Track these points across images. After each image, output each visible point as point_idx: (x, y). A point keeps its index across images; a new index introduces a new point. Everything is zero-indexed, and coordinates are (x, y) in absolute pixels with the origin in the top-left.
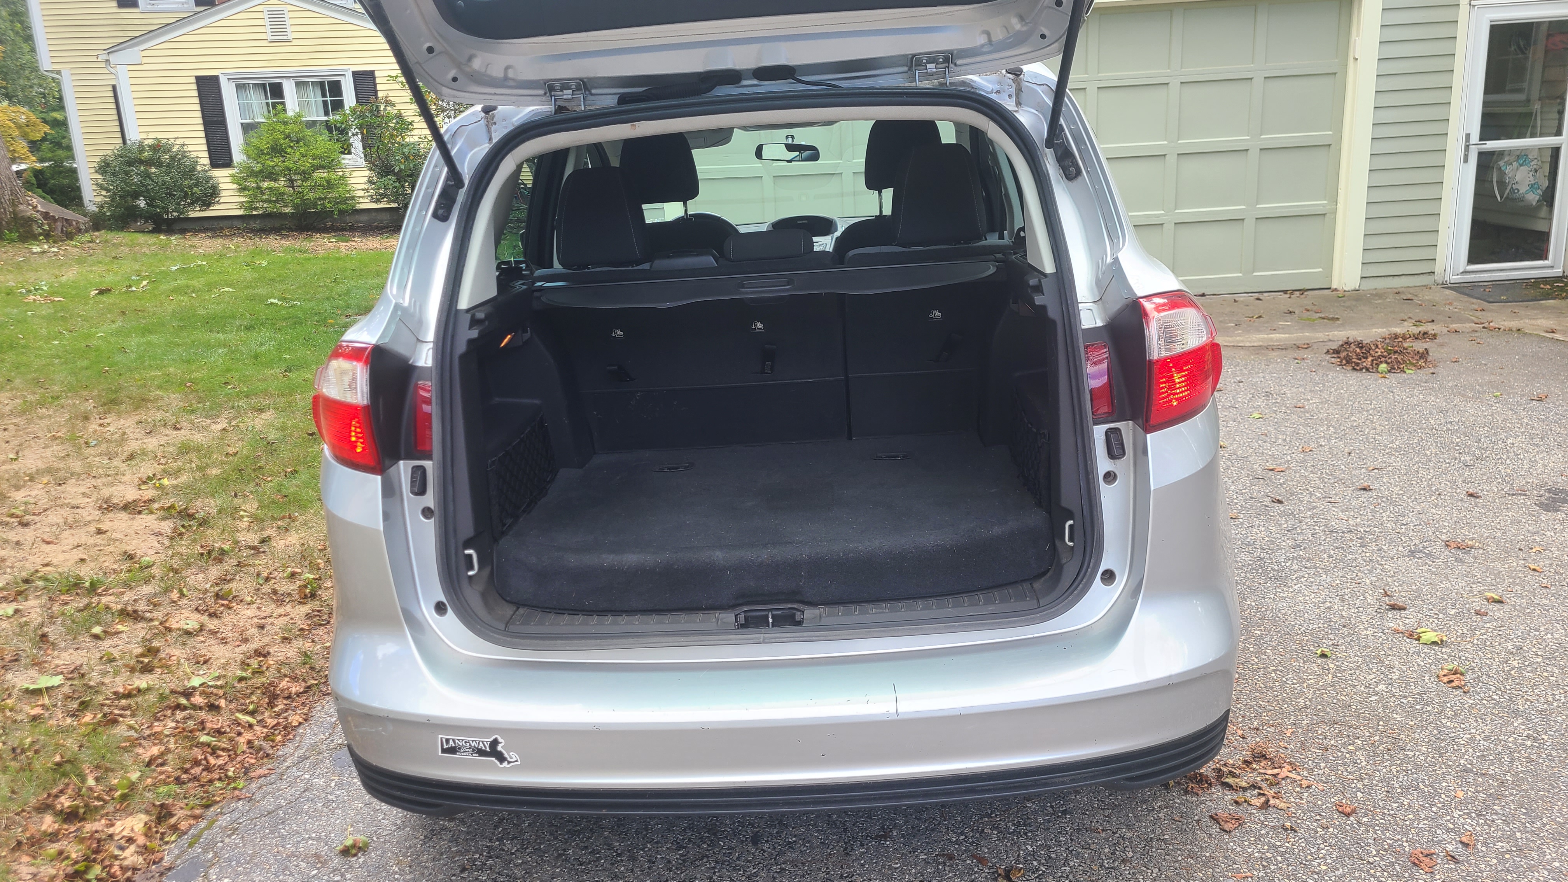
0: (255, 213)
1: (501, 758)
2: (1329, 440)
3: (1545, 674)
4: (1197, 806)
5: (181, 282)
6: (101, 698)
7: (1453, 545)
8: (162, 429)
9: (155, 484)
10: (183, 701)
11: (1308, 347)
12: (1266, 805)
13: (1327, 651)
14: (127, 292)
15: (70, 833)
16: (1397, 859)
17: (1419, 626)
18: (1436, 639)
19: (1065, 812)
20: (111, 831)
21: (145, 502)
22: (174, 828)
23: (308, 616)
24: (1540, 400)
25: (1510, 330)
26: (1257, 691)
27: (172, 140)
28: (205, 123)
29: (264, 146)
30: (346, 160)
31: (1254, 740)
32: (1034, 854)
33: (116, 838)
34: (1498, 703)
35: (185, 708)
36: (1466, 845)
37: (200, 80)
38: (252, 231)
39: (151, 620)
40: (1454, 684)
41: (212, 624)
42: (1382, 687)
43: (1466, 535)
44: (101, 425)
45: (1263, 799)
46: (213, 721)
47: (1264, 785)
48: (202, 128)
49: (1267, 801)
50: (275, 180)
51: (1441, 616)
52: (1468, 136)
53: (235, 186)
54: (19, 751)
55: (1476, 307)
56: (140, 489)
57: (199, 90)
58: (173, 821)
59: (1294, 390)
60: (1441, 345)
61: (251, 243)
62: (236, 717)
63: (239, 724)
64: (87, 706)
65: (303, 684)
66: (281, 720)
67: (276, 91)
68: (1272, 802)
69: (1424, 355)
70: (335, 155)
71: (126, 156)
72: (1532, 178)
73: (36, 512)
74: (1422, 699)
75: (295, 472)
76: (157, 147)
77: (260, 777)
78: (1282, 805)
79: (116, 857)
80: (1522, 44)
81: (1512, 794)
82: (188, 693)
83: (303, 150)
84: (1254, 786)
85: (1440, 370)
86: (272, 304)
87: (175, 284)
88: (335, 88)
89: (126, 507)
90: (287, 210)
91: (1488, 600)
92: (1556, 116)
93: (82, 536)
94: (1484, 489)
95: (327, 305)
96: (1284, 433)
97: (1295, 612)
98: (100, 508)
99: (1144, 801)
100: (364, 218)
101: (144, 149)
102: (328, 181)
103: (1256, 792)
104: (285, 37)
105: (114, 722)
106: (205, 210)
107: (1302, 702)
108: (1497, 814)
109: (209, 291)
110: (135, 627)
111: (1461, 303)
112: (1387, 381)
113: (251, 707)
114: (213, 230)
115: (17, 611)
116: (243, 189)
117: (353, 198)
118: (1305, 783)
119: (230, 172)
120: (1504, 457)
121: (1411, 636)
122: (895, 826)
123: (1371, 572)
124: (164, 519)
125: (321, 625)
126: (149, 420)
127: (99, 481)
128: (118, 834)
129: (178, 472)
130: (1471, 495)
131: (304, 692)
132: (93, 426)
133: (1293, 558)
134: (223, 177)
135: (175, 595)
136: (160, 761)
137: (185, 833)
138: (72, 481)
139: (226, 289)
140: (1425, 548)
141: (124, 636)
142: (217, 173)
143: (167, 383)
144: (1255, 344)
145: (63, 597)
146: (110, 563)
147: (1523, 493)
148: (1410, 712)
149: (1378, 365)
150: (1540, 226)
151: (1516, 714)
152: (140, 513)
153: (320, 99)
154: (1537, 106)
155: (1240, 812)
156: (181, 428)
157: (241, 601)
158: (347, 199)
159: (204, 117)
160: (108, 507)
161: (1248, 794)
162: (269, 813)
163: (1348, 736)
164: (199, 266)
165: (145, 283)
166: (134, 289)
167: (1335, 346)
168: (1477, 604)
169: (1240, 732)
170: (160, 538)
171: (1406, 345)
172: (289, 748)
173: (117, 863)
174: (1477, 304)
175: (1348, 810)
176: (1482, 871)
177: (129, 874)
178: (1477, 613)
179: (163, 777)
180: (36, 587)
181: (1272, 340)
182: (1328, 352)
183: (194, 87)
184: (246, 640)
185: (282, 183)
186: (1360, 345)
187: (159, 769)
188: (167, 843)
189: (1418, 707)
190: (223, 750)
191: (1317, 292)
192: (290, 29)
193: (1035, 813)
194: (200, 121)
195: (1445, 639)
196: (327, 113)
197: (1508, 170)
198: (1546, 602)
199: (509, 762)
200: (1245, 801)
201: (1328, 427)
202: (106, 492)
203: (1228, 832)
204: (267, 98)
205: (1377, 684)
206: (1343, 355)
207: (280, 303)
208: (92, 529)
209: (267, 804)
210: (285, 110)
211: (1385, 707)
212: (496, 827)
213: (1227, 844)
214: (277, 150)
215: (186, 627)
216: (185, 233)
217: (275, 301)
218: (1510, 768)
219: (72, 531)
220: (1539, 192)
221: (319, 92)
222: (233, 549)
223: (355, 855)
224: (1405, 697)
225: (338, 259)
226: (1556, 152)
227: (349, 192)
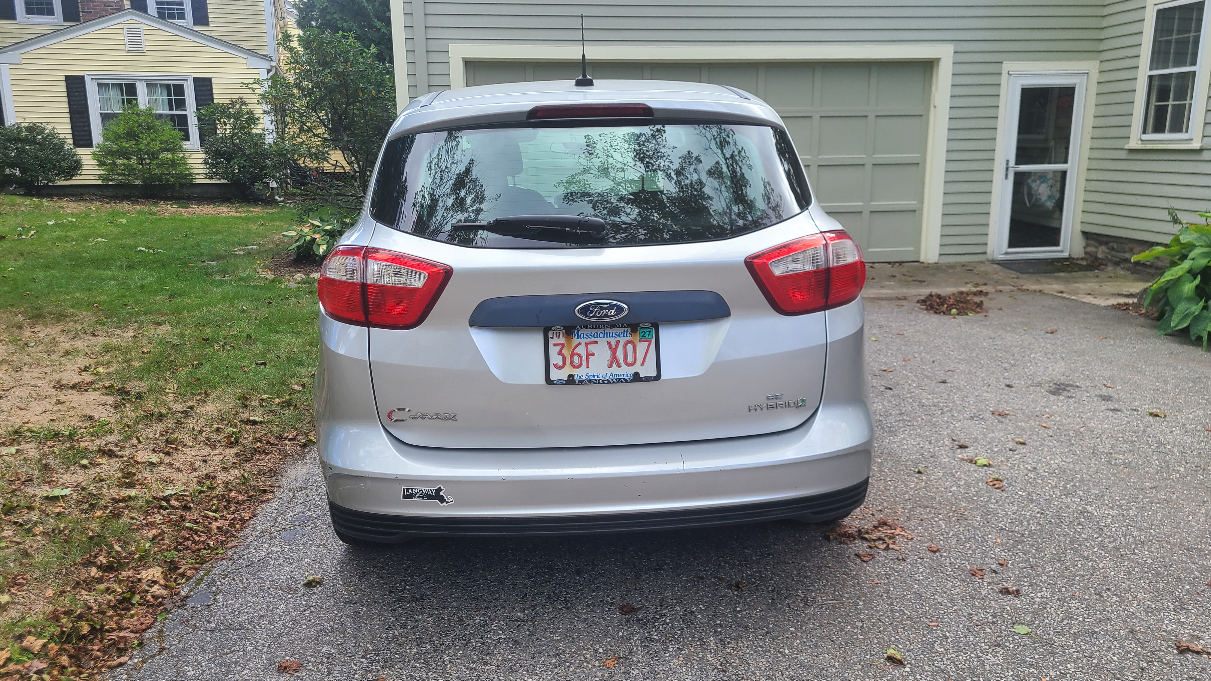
0: (110, 183)
1: (442, 500)
2: (920, 354)
3: (1049, 481)
4: (848, 549)
5: (60, 233)
6: (103, 502)
7: (997, 413)
8: (84, 336)
9: (93, 371)
10: (165, 504)
11: (905, 299)
12: (887, 548)
13: (922, 470)
14: (18, 239)
15: (110, 578)
16: (963, 573)
17: (976, 456)
18: (986, 463)
19: (768, 555)
20: (139, 576)
21: (87, 384)
22: (183, 575)
23: (237, 455)
24: (1052, 333)
25: (1035, 291)
26: (880, 491)
27: (45, 124)
28: (71, 112)
29: (121, 131)
30: (186, 145)
31: (879, 516)
32: (752, 575)
33: (143, 581)
34: (1022, 496)
35: (167, 509)
36: (1001, 565)
37: (69, 79)
38: (107, 197)
39: (122, 457)
40: (996, 486)
41: (167, 460)
42: (954, 488)
43: (1004, 407)
44: (33, 332)
45: (885, 545)
46: (189, 516)
47: (886, 539)
48: (68, 116)
49: (888, 546)
50: (129, 159)
51: (989, 451)
52: (1008, 161)
53: (95, 162)
54: (57, 532)
55: (1013, 276)
56: (81, 375)
57: (67, 86)
58: (181, 571)
59: (898, 324)
60: (991, 299)
61: (109, 206)
62: (205, 513)
63: (208, 518)
64: (94, 507)
65: (246, 495)
66: (236, 516)
67: (130, 89)
68: (891, 546)
69: (980, 305)
70: (178, 141)
71: (7, 135)
72: (1049, 192)
73: (6, 389)
74: (978, 494)
75: (200, 364)
76: (33, 129)
77: (233, 547)
78: (897, 548)
79: (147, 591)
80: (1042, 101)
81: (1028, 540)
82: (167, 499)
83: (152, 136)
84: (880, 539)
85: (990, 314)
86: (141, 251)
87: (56, 234)
88: (179, 89)
89: (74, 387)
90: (137, 182)
91: (1017, 443)
92: (1064, 150)
93: (48, 405)
94: (1015, 382)
95: (185, 253)
96: (892, 350)
97: (902, 450)
98: (54, 387)
99: (815, 548)
100: (198, 190)
101: (21, 130)
102: (173, 161)
103: (881, 542)
104: (140, 49)
105: (119, 515)
106: (69, 179)
107: (907, 497)
108: (1019, 550)
109: (86, 240)
110: (111, 461)
111: (1003, 274)
112: (957, 320)
113: (214, 507)
114: (75, 195)
115: (18, 451)
116: (101, 164)
117: (191, 174)
118: (910, 537)
119: (92, 151)
120: (1029, 365)
121: (971, 461)
122: (666, 564)
123: (947, 428)
124: (108, 394)
125: (247, 461)
126: (72, 329)
127: (47, 369)
128: (144, 579)
129: (108, 364)
130: (1008, 386)
131: (247, 500)
132: (28, 333)
133: (900, 420)
134: (85, 155)
135: (135, 442)
136: (160, 538)
137: (191, 578)
138: (26, 369)
139: (100, 239)
140: (980, 415)
141: (104, 466)
142: (79, 151)
143: (76, 304)
144: (871, 296)
145: (48, 443)
146: (76, 422)
147: (1040, 385)
148: (970, 501)
149: (950, 310)
150: (1054, 224)
151: (1032, 501)
152: (86, 390)
153: (166, 97)
154: (1052, 143)
155: (872, 552)
156: (98, 336)
157: (185, 445)
158: (187, 175)
159: (70, 107)
160: (59, 386)
161: (877, 543)
162: (247, 566)
163: (934, 513)
164: (70, 222)
165: (33, 232)
166: (23, 237)
167: (923, 298)
168: (1011, 445)
169: (871, 512)
170: (107, 407)
171: (969, 298)
172: (247, 532)
173: (149, 594)
174: (1014, 274)
175: (935, 549)
176: (1010, 577)
177: (160, 600)
178: (1010, 450)
179: (165, 547)
180: (25, 437)
181: (881, 294)
182: (918, 302)
183: (64, 84)
184: (195, 470)
185: (133, 161)
186: (939, 296)
187: (161, 542)
188: (179, 584)
189: (975, 498)
190: (202, 532)
191: (910, 264)
192: (144, 43)
193: (751, 555)
194: (67, 110)
195: (991, 463)
196: (171, 109)
197: (1034, 185)
198: (1051, 444)
199: (447, 502)
200: (875, 547)
201: (920, 346)
202: (57, 376)
203: (866, 562)
204: (122, 95)
205: (951, 487)
206: (928, 303)
207: (147, 251)
208: (54, 400)
209: (244, 561)
210: (137, 104)
211: (956, 498)
212: (406, 570)
213: (866, 568)
214: (131, 135)
215: (150, 460)
216: (52, 197)
217: (143, 249)
218: (1028, 528)
219: (36, 402)
220: (1054, 201)
221: (165, 93)
222: (168, 413)
223: (315, 586)
224: (968, 493)
225: (183, 220)
226: (1064, 174)
227: (188, 170)
